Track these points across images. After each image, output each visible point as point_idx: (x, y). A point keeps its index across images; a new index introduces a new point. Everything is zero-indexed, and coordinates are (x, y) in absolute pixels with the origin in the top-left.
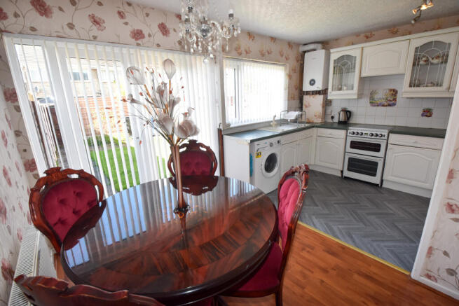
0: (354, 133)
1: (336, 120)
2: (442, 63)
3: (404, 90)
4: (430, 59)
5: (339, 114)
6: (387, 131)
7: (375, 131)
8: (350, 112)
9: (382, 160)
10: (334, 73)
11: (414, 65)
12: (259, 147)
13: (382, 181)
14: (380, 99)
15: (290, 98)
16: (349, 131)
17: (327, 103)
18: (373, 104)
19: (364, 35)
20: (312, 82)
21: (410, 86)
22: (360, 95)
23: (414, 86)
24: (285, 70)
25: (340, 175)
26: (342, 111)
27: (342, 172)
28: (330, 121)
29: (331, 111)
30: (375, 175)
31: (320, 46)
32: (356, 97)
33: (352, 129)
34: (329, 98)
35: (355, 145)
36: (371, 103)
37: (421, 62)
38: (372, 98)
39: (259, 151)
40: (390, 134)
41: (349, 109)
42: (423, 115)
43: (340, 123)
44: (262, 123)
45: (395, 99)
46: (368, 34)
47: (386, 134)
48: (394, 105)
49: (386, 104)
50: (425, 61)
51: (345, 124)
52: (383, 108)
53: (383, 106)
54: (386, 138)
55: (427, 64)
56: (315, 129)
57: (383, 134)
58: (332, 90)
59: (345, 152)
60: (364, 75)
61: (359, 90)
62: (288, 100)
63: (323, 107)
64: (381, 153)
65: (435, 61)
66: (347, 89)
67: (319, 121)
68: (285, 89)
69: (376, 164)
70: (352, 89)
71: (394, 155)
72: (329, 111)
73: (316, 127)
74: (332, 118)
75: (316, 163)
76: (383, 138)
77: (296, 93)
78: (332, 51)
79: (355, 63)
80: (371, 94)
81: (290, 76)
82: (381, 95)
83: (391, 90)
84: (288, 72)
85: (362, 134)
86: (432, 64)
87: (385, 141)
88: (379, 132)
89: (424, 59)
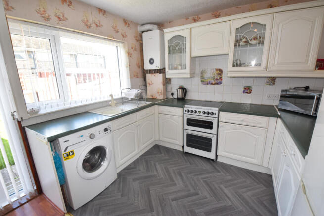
0: (189, 111)
1: (175, 97)
2: (259, 43)
3: (229, 69)
4: (249, 41)
5: (177, 91)
6: (217, 109)
7: (207, 109)
8: (186, 90)
9: (215, 136)
10: (169, 53)
11: (236, 46)
12: (67, 144)
13: (217, 156)
14: (209, 77)
15: (133, 76)
16: (185, 109)
17: (167, 81)
18: (204, 82)
19: (192, 17)
20: (152, 61)
21: (234, 66)
22: (192, 75)
23: (237, 66)
24: (124, 47)
25: (182, 150)
26: (180, 88)
27: (183, 147)
28: (171, 97)
29: (171, 88)
30: (210, 151)
31: (156, 26)
32: (189, 76)
33: (188, 107)
34: (167, 76)
35: (191, 122)
36: (202, 81)
37: (242, 43)
38: (202, 77)
39: (68, 151)
40: (220, 112)
41: (185, 87)
42: (244, 92)
43: (178, 99)
44: (99, 103)
45: (221, 78)
46: (196, 17)
47: (217, 112)
48: (220, 83)
49: (214, 82)
50: (245, 42)
51: (182, 101)
52: (212, 85)
53: (212, 84)
54: (217, 116)
55: (247, 45)
56: (156, 107)
57: (214, 112)
58: (169, 69)
59: (183, 129)
60: (194, 55)
61: (191, 69)
62: (131, 78)
63: (164, 85)
64: (214, 131)
65: (254, 42)
66: (181, 69)
67: (161, 97)
68: (127, 67)
69: (210, 140)
70: (185, 68)
71: (225, 132)
72: (169, 89)
73: (157, 104)
74: (172, 94)
75: (160, 139)
76: (214, 116)
77: (139, 71)
78: (165, 30)
79: (185, 43)
80: (202, 73)
81: (129, 54)
82: (209, 75)
83: (217, 70)
84: (127, 50)
85: (196, 112)
86: (251, 44)
87: (217, 119)
88: (210, 110)
89: (244, 40)
